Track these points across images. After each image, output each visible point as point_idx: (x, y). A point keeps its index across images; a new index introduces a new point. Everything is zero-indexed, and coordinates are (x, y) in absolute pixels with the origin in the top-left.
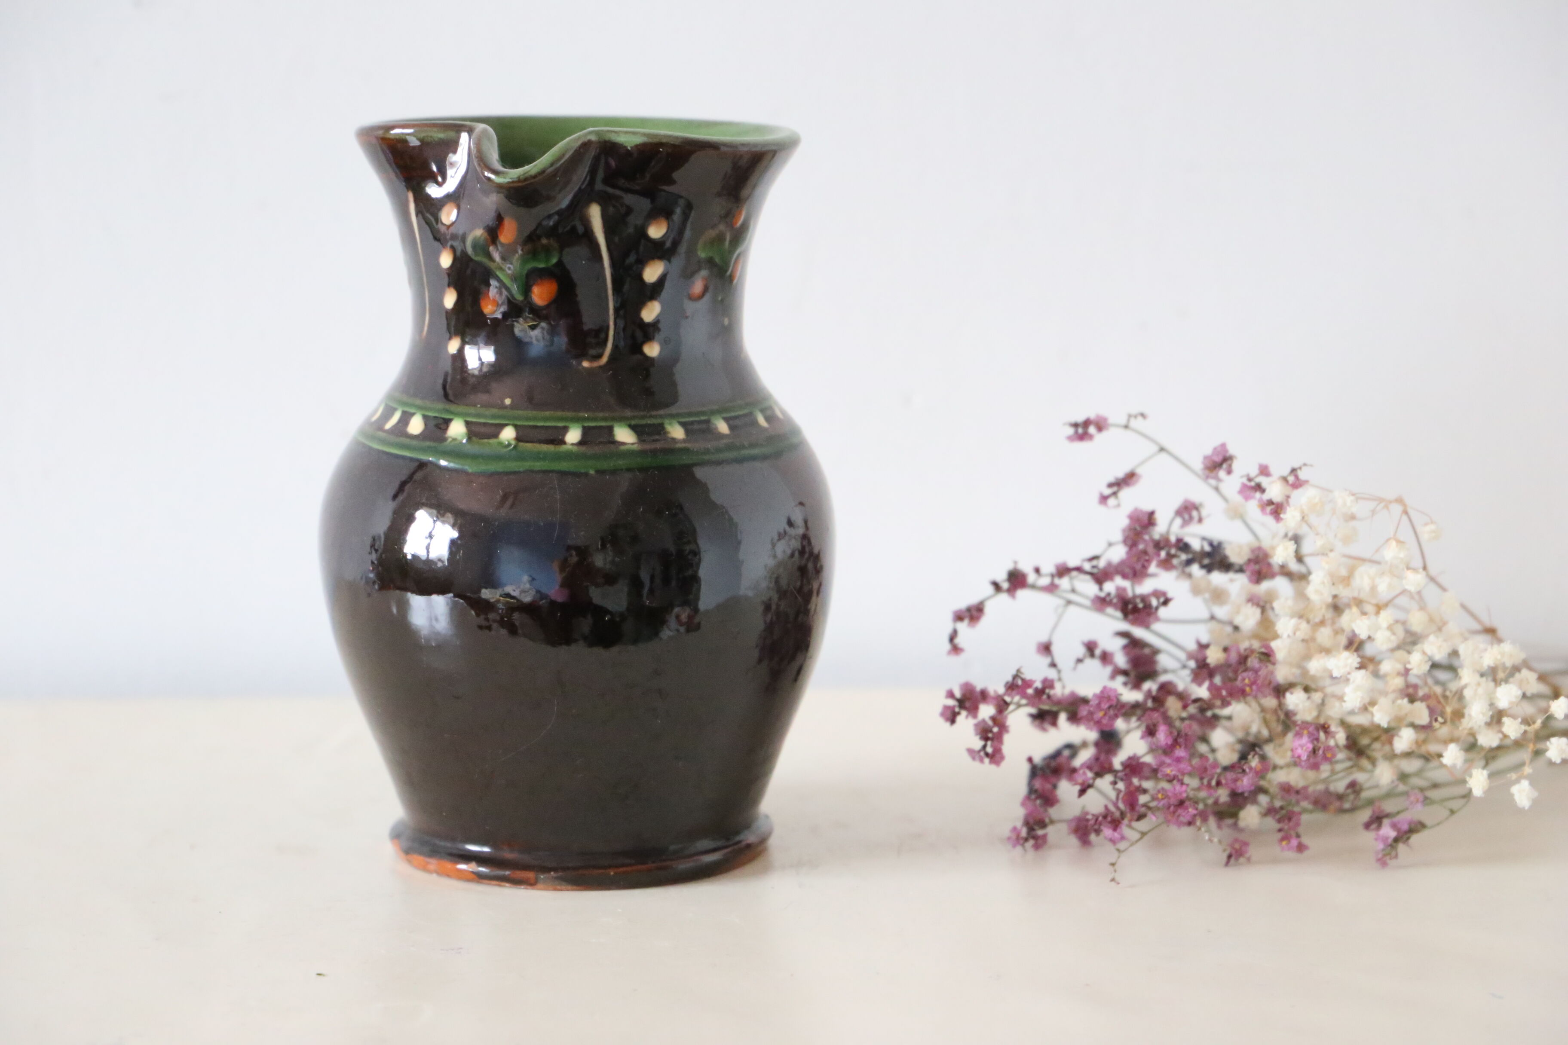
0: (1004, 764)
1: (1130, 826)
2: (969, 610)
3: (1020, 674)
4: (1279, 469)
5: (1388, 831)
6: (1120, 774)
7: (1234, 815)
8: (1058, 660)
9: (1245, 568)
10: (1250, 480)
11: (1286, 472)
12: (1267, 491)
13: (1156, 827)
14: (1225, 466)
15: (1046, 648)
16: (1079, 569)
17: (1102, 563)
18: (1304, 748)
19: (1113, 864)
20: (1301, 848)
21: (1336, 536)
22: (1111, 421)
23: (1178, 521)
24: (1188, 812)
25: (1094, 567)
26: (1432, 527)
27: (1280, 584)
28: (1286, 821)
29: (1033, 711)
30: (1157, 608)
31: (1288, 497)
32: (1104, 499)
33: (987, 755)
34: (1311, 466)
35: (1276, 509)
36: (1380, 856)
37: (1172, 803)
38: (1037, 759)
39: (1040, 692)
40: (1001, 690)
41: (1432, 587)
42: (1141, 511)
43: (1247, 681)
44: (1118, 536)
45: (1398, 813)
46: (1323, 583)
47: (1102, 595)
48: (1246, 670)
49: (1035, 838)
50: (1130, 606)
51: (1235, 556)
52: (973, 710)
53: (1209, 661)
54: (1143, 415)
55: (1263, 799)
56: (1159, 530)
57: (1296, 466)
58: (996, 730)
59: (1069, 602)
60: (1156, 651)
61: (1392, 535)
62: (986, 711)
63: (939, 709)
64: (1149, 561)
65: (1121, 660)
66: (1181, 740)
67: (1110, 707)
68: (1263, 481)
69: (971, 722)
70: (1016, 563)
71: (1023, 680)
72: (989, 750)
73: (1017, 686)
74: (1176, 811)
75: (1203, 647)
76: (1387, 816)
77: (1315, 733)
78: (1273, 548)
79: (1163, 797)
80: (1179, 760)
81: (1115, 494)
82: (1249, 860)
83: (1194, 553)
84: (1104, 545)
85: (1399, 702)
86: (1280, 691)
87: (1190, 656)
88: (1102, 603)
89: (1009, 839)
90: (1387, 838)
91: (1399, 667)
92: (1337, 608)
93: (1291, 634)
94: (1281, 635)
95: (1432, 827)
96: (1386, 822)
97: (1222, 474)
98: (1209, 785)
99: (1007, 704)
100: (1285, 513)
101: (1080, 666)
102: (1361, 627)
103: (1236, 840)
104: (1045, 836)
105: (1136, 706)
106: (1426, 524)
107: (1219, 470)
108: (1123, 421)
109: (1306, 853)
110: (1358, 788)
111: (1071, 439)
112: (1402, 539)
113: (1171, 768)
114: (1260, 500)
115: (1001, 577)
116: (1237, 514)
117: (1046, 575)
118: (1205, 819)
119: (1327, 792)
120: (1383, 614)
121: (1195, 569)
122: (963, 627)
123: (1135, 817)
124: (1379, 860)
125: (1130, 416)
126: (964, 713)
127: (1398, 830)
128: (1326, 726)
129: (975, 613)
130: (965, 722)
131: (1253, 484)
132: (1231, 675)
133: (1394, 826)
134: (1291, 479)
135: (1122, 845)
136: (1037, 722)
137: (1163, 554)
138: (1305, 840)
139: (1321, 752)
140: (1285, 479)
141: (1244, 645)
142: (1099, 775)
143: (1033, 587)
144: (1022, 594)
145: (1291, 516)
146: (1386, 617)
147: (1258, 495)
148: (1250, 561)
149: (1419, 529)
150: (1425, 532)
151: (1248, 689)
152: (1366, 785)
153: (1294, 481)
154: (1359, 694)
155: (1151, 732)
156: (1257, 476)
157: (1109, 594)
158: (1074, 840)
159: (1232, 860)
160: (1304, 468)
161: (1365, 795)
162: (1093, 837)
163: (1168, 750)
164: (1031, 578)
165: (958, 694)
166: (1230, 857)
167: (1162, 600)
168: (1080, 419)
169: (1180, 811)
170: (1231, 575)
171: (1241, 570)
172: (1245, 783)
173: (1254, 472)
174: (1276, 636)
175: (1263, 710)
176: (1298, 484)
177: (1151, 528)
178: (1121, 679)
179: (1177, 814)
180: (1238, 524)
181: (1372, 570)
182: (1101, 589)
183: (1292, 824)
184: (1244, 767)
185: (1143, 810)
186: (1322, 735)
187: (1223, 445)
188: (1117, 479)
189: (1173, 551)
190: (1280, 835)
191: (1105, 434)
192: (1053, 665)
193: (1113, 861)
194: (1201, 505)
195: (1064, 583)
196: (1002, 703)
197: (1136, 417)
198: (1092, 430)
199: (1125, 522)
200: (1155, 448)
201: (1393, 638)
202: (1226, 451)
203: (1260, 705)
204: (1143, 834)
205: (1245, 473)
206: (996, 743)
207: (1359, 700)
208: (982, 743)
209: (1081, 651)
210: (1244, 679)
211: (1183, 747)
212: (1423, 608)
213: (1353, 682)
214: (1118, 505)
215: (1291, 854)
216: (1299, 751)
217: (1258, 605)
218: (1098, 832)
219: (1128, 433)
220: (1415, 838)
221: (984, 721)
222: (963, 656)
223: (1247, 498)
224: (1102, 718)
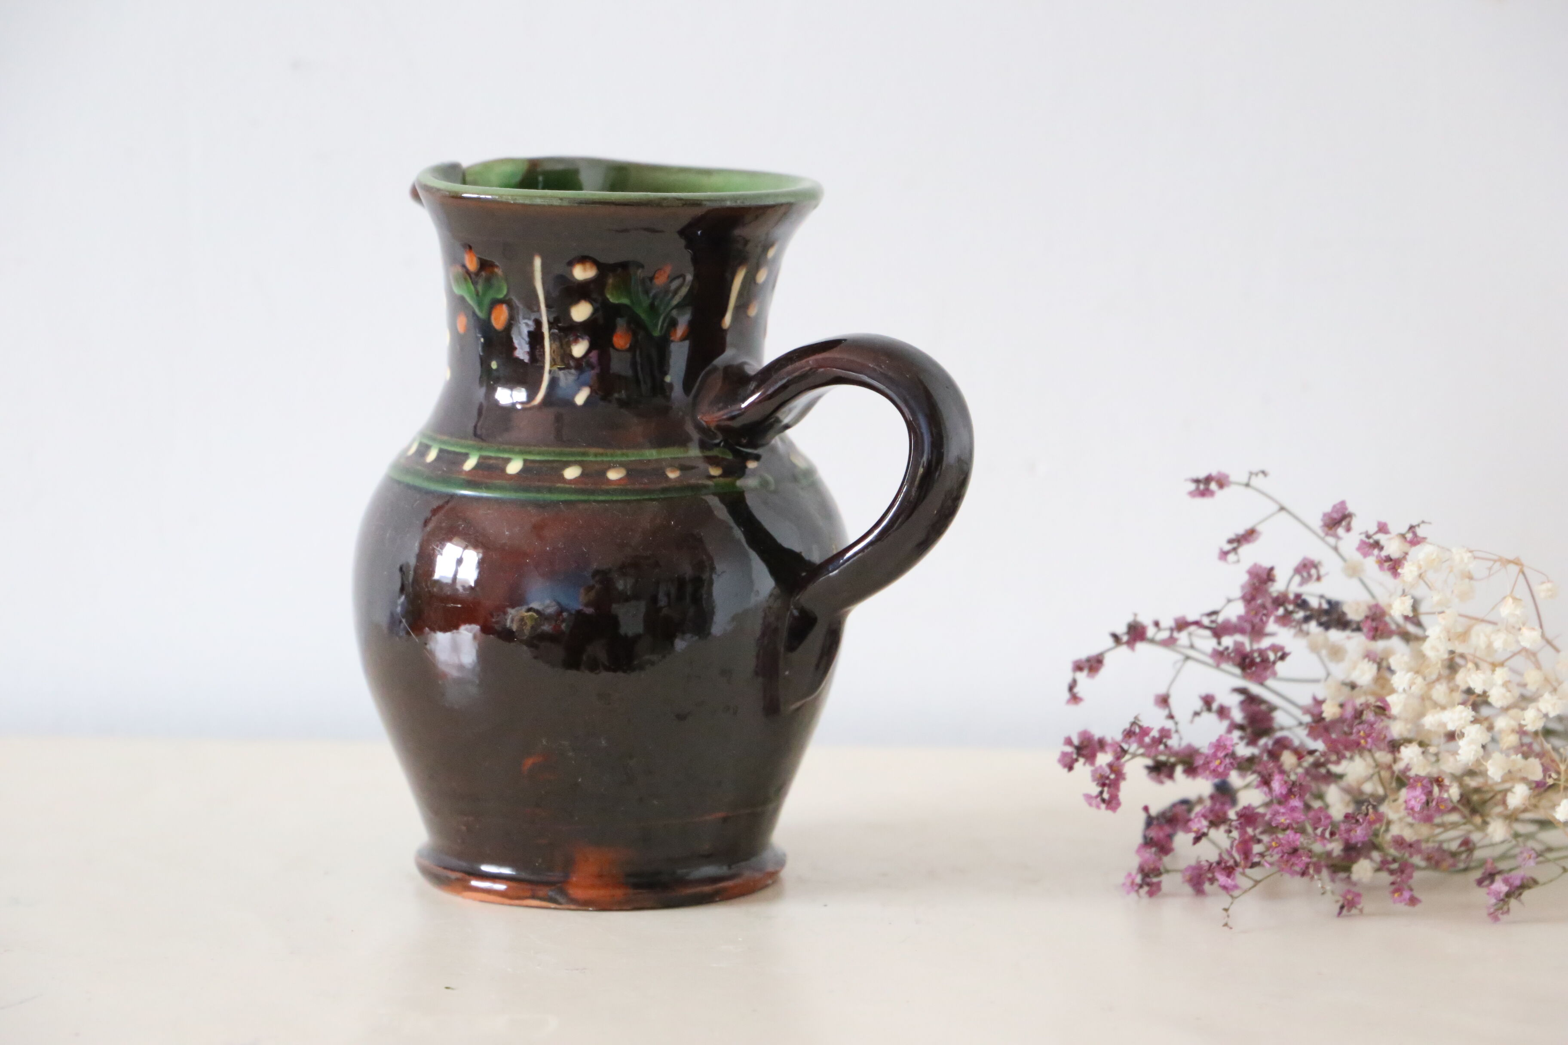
0: (1120, 810)
1: (1243, 874)
2: (1089, 660)
3: (1137, 721)
4: (1398, 526)
5: (1500, 886)
6: (1234, 823)
7: (1347, 869)
8: (1175, 713)
9: (1362, 625)
10: (1369, 537)
11: (1404, 529)
12: (1385, 548)
13: (1269, 876)
14: (1344, 523)
15: (1164, 701)
16: (1197, 623)
17: (1220, 619)
18: (1418, 800)
19: (1226, 910)
20: (1413, 901)
21: (1452, 592)
22: (1232, 478)
23: (1297, 579)
24: (1302, 860)
25: (1212, 622)
26: (1549, 585)
27: (1395, 642)
28: (1399, 874)
29: (1149, 762)
30: (1274, 663)
31: (1406, 554)
32: (1224, 554)
33: (1103, 801)
34: (1430, 523)
35: (1393, 565)
36: (1492, 910)
37: (1285, 851)
38: (1154, 811)
39: (1158, 741)
40: (1119, 737)
41: (1549, 649)
42: (1260, 567)
43: (1362, 733)
44: (1237, 593)
45: (1511, 870)
46: (1439, 638)
47: (1221, 648)
48: (1361, 723)
49: (1148, 884)
50: (1247, 661)
51: (1353, 614)
52: (1091, 758)
53: (1324, 715)
54: (1264, 473)
55: (1376, 855)
56: (1277, 588)
57: (1414, 523)
58: (1112, 776)
59: (1188, 658)
60: (1273, 708)
61: (1508, 592)
62: (1104, 759)
63: (1057, 755)
64: (1267, 615)
65: (1238, 716)
66: (1295, 789)
67: (1226, 756)
68: (1382, 538)
69: (1088, 769)
70: (1135, 615)
71: (1140, 727)
72: (1106, 796)
73: (1134, 733)
74: (1291, 859)
75: (1319, 703)
76: (1500, 872)
77: (1429, 785)
78: (1390, 606)
79: (1277, 845)
80: (1293, 809)
81: (1235, 550)
82: (1361, 911)
83: (1312, 610)
84: (1223, 601)
85: (1513, 757)
86: (1394, 746)
87: (1306, 711)
88: (1220, 656)
89: (1124, 884)
90: (1499, 893)
91: (1514, 724)
92: (1452, 666)
93: (1407, 688)
94: (1396, 689)
95: (1544, 884)
96: (1498, 879)
97: (1341, 531)
98: (1323, 835)
99: (1124, 752)
100: (1403, 568)
101: (1197, 719)
102: (1476, 680)
103: (1349, 891)
104: (1159, 884)
105: (1251, 760)
106: (1543, 583)
107: (1338, 527)
108: (1245, 480)
109: (1418, 907)
110: (1471, 845)
111: (1192, 494)
112: (1518, 596)
113: (1285, 817)
114: (1378, 556)
115: (1121, 629)
116: (1353, 571)
117: (1165, 629)
118: (1318, 871)
119: (1440, 849)
120: (1499, 671)
121: (1313, 626)
122: (1082, 677)
123: (1249, 864)
124: (1490, 914)
125: (1251, 474)
126: (1082, 760)
127: (1510, 885)
128: (1440, 779)
129: (1095, 665)
130: (1082, 768)
131: (1371, 541)
132: (1346, 729)
133: (1506, 881)
134: (1409, 536)
135: (1236, 893)
136: (1154, 774)
137: (1281, 611)
138: (1416, 894)
139: (1434, 803)
140: (1403, 536)
141: (1360, 701)
142: (1214, 824)
143: (1152, 641)
144: (1141, 647)
145: (1408, 571)
146: (1501, 675)
147: (1376, 552)
148: (1367, 617)
149: (1536, 588)
150: (1541, 591)
151: (1362, 741)
152: (1479, 845)
153: (1413, 538)
154: (1474, 747)
155: (1266, 782)
156: (1376, 533)
157: (1227, 648)
158: (1188, 889)
159: (1345, 911)
160: (1422, 526)
161: (1478, 854)
162: (1207, 886)
163: (1283, 800)
164: (1151, 632)
165: (1076, 742)
166: (1342, 907)
167: (1279, 654)
168: (1202, 475)
169: (1294, 860)
170: (1348, 633)
171: (1358, 629)
172: (1359, 834)
173: (1372, 529)
174: (1393, 691)
175: (1377, 765)
176: (1416, 541)
177: (1270, 583)
178: (1237, 734)
179: (1291, 863)
180: (1355, 582)
181: (1489, 628)
182: (1219, 643)
183: (1404, 876)
184: (1358, 817)
185: (1256, 859)
186: (1436, 789)
187: (1343, 503)
188: (1237, 535)
189: (1291, 607)
190: (1393, 887)
191: (1226, 490)
192: (1171, 717)
193: (1226, 907)
194: (1320, 563)
195: (1183, 637)
196: (1119, 749)
197: (1257, 474)
198: (1213, 486)
199: (1244, 578)
200: (1275, 507)
201: (1508, 694)
202: (1346, 509)
203: (1375, 760)
204: (1257, 882)
205: (1364, 530)
206: (1112, 789)
207: (1473, 753)
208: (1099, 789)
209: (1199, 705)
210: (1359, 732)
211: (1297, 797)
212: (1538, 666)
213: (1468, 735)
214: (1238, 561)
215: (1402, 907)
216: (1413, 802)
217: (1374, 661)
218: (1212, 880)
219: (1249, 491)
220: (1527, 895)
221: (1101, 766)
222: (1082, 705)
223: (1365, 555)
224: (1217, 766)
